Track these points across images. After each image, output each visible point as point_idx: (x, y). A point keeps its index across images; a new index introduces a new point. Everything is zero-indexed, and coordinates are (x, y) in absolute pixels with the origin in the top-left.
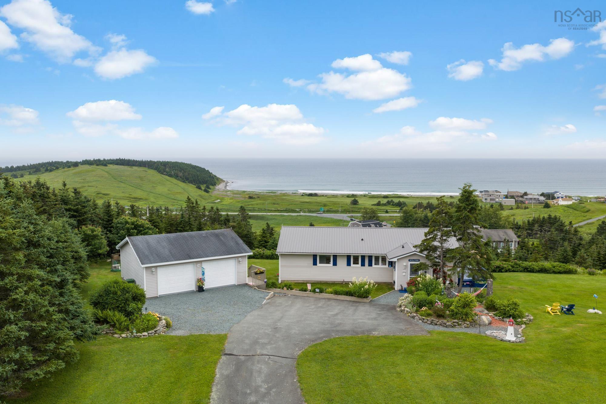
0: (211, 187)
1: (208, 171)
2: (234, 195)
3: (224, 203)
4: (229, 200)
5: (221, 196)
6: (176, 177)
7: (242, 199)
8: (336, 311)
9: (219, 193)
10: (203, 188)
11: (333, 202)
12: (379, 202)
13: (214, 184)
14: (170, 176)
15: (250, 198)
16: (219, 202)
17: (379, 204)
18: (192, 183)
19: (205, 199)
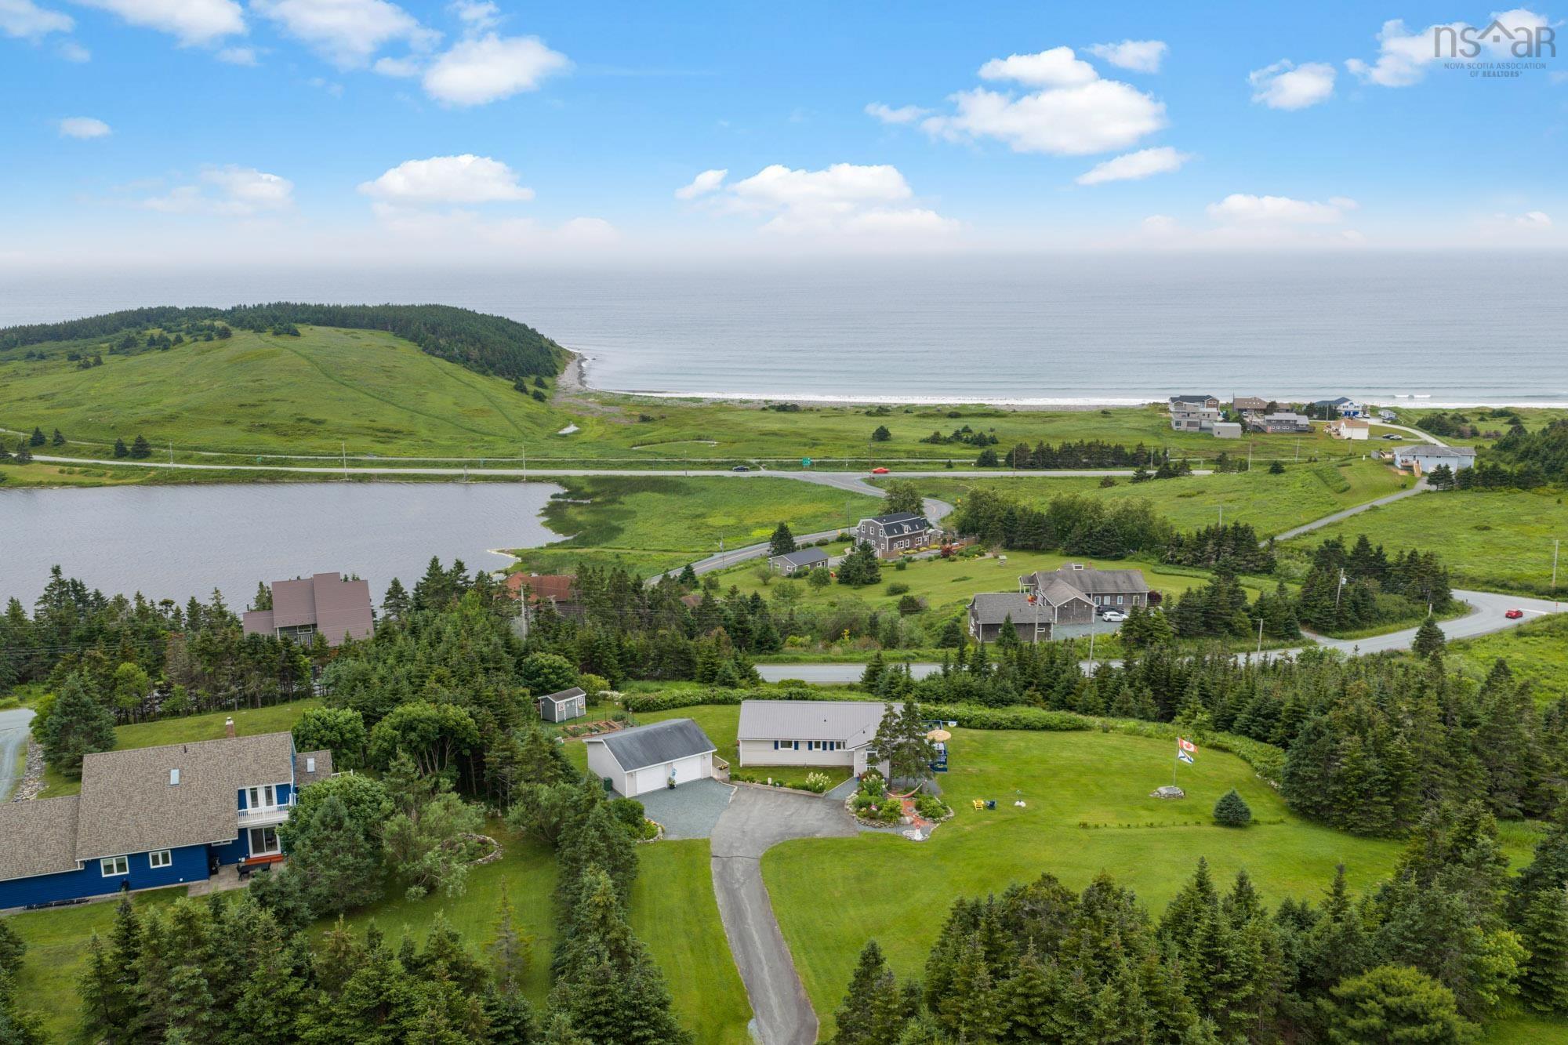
0: (547, 381)
1: (533, 330)
2: (606, 409)
3: (585, 437)
4: (596, 428)
5: (574, 412)
6: (465, 360)
7: (625, 422)
8: (793, 810)
9: (566, 400)
10: (531, 388)
11: (832, 430)
12: (937, 434)
13: (553, 373)
14: (451, 359)
15: (644, 419)
16: (575, 433)
17: (936, 439)
18: (503, 375)
19: (539, 425)
